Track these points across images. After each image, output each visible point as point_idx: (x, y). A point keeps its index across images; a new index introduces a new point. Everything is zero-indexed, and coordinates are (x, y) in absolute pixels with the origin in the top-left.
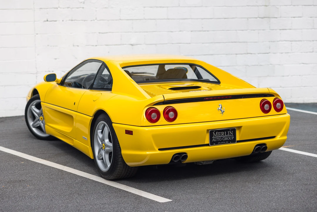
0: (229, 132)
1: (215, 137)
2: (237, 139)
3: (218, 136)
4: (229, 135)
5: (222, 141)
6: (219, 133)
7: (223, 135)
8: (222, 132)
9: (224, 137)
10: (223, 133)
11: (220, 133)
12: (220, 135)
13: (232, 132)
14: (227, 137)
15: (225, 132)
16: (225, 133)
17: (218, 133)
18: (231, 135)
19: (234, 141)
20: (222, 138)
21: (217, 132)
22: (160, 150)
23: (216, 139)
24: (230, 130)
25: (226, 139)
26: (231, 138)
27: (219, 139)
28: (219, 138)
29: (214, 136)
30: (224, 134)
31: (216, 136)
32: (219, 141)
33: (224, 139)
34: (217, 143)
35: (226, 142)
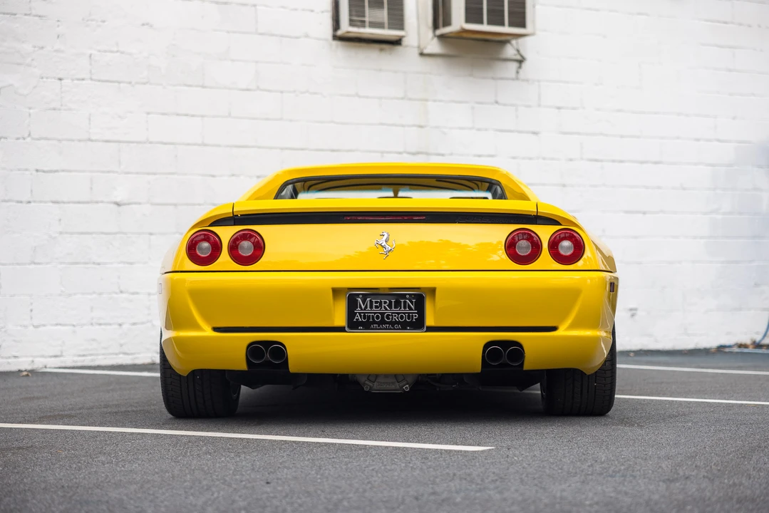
0: (405, 302)
1: (362, 310)
2: (430, 321)
3: (371, 307)
4: (405, 307)
5: (383, 322)
6: (374, 300)
7: (385, 307)
8: (383, 301)
9: (389, 312)
10: (385, 303)
11: (376, 302)
12: (376, 307)
13: (412, 303)
14: (398, 314)
15: (393, 300)
16: (391, 302)
17: (371, 302)
18: (410, 309)
19: (418, 325)
20: (382, 314)
21: (369, 299)
22: (216, 329)
23: (364, 316)
24: (408, 297)
25: (395, 318)
26: (409, 316)
27: (373, 317)
28: (375, 313)
29: (361, 307)
30: (390, 305)
31: (366, 307)
32: (374, 322)
33: (388, 319)
34: (367, 325)
35: (393, 326)
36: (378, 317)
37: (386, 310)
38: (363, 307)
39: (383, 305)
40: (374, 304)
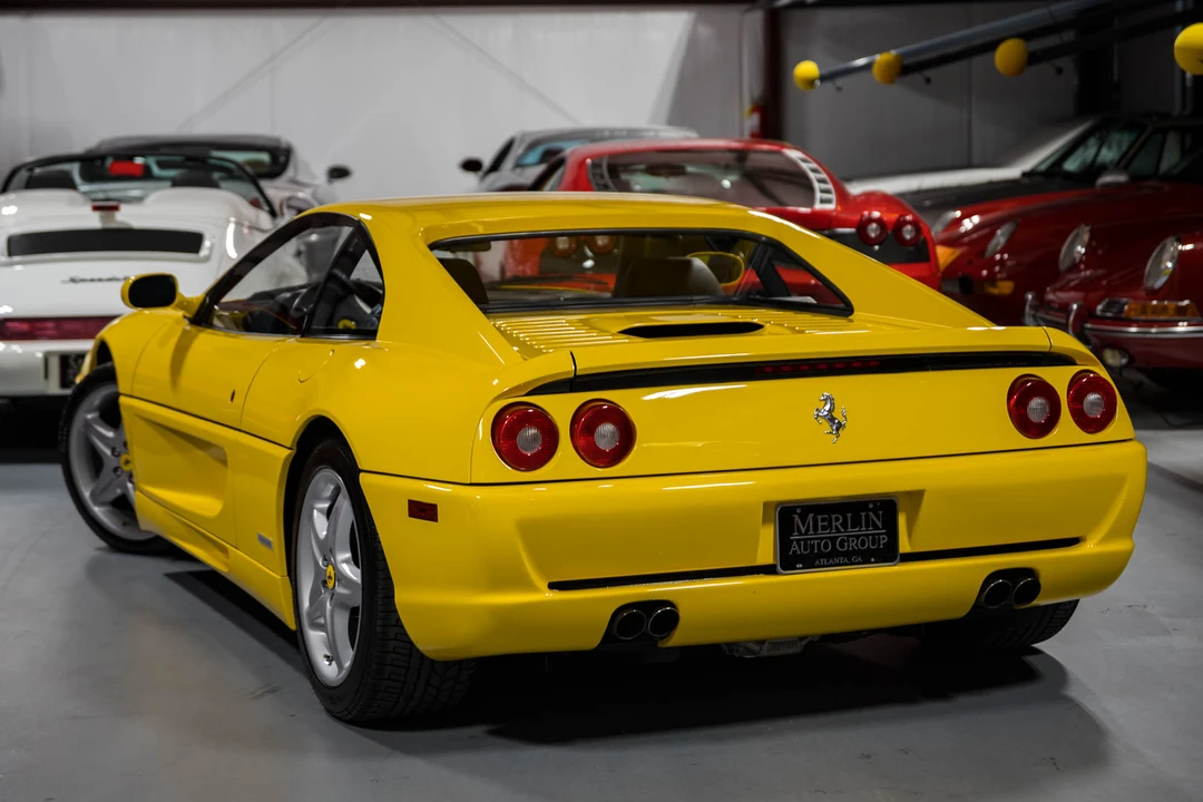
0: (867, 517)
1: (801, 534)
2: (905, 546)
3: (816, 529)
4: (867, 526)
5: (836, 554)
6: (819, 517)
7: (836, 528)
8: (834, 516)
9: (842, 535)
10: (837, 519)
11: (823, 520)
12: (824, 528)
13: (878, 517)
14: (858, 537)
15: (849, 515)
16: (845, 520)
17: (815, 520)
18: (876, 527)
19: (888, 553)
20: (833, 540)
21: (811, 516)
23: (805, 545)
24: (871, 506)
25: (853, 545)
26: (874, 540)
27: (819, 545)
28: (822, 539)
29: (799, 531)
30: (844, 525)
31: (808, 530)
32: (821, 555)
33: (842, 547)
34: (810, 562)
35: (850, 559)
36: (826, 546)
37: (839, 531)
38: (803, 530)
39: (834, 524)
40: (820, 524)
